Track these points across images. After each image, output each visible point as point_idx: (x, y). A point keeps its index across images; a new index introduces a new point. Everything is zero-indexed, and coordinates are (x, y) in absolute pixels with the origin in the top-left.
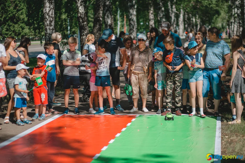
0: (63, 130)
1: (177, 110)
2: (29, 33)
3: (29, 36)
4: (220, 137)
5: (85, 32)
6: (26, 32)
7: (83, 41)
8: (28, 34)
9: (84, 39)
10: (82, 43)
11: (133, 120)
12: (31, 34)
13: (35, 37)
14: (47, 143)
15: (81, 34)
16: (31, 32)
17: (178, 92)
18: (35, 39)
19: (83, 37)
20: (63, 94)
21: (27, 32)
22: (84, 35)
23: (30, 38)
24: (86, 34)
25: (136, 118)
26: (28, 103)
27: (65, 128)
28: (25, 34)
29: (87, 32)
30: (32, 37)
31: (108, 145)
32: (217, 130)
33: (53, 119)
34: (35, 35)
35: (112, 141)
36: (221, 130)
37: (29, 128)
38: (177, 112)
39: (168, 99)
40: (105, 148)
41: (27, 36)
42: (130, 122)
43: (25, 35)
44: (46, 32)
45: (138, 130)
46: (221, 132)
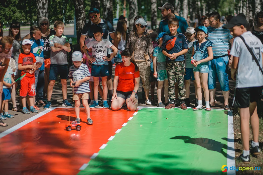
0: (56, 126)
1: (181, 104)
2: (21, 17)
3: (21, 20)
4: (232, 134)
5: (81, 16)
6: (17, 16)
7: (79, 25)
8: (19, 19)
9: (80, 24)
10: (79, 28)
11: (135, 113)
12: (23, 19)
13: (27, 22)
14: (38, 140)
15: (77, 18)
16: (23, 16)
17: (181, 84)
18: (27, 24)
19: (79, 22)
20: (57, 84)
21: (19, 16)
22: (80, 19)
23: (22, 22)
24: (82, 18)
25: (138, 112)
26: (18, 94)
27: (59, 123)
28: (17, 18)
29: (84, 16)
30: (24, 22)
31: (108, 143)
32: (229, 126)
33: (45, 112)
34: (27, 19)
35: (111, 138)
36: (233, 125)
37: (19, 123)
38: (181, 106)
39: (171, 91)
40: (103, 146)
41: (19, 20)
42: (132, 116)
43: (17, 20)
44: (38, 16)
45: (141, 125)
46: (234, 127)
